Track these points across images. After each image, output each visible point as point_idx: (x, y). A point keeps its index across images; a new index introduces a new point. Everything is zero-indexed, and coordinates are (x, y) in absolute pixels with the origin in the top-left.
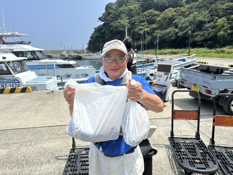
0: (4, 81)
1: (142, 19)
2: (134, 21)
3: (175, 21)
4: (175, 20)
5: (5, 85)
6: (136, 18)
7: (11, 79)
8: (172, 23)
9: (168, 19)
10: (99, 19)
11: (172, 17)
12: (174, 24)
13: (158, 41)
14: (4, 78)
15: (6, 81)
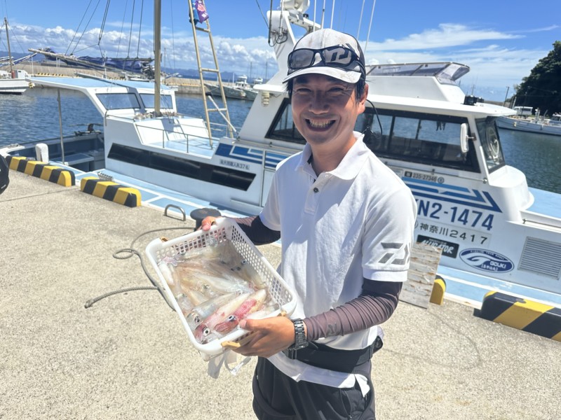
0: (436, 191)
5: (434, 206)
7: (466, 190)
14: (441, 180)
15: (446, 193)
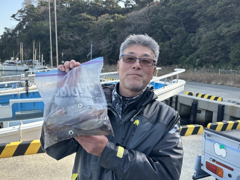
1: (71, 24)
2: (61, 25)
3: (113, 30)
4: (112, 28)
6: (64, 21)
8: (109, 32)
9: (105, 27)
10: (12, 17)
11: (109, 25)
12: (111, 33)
13: (91, 52)
